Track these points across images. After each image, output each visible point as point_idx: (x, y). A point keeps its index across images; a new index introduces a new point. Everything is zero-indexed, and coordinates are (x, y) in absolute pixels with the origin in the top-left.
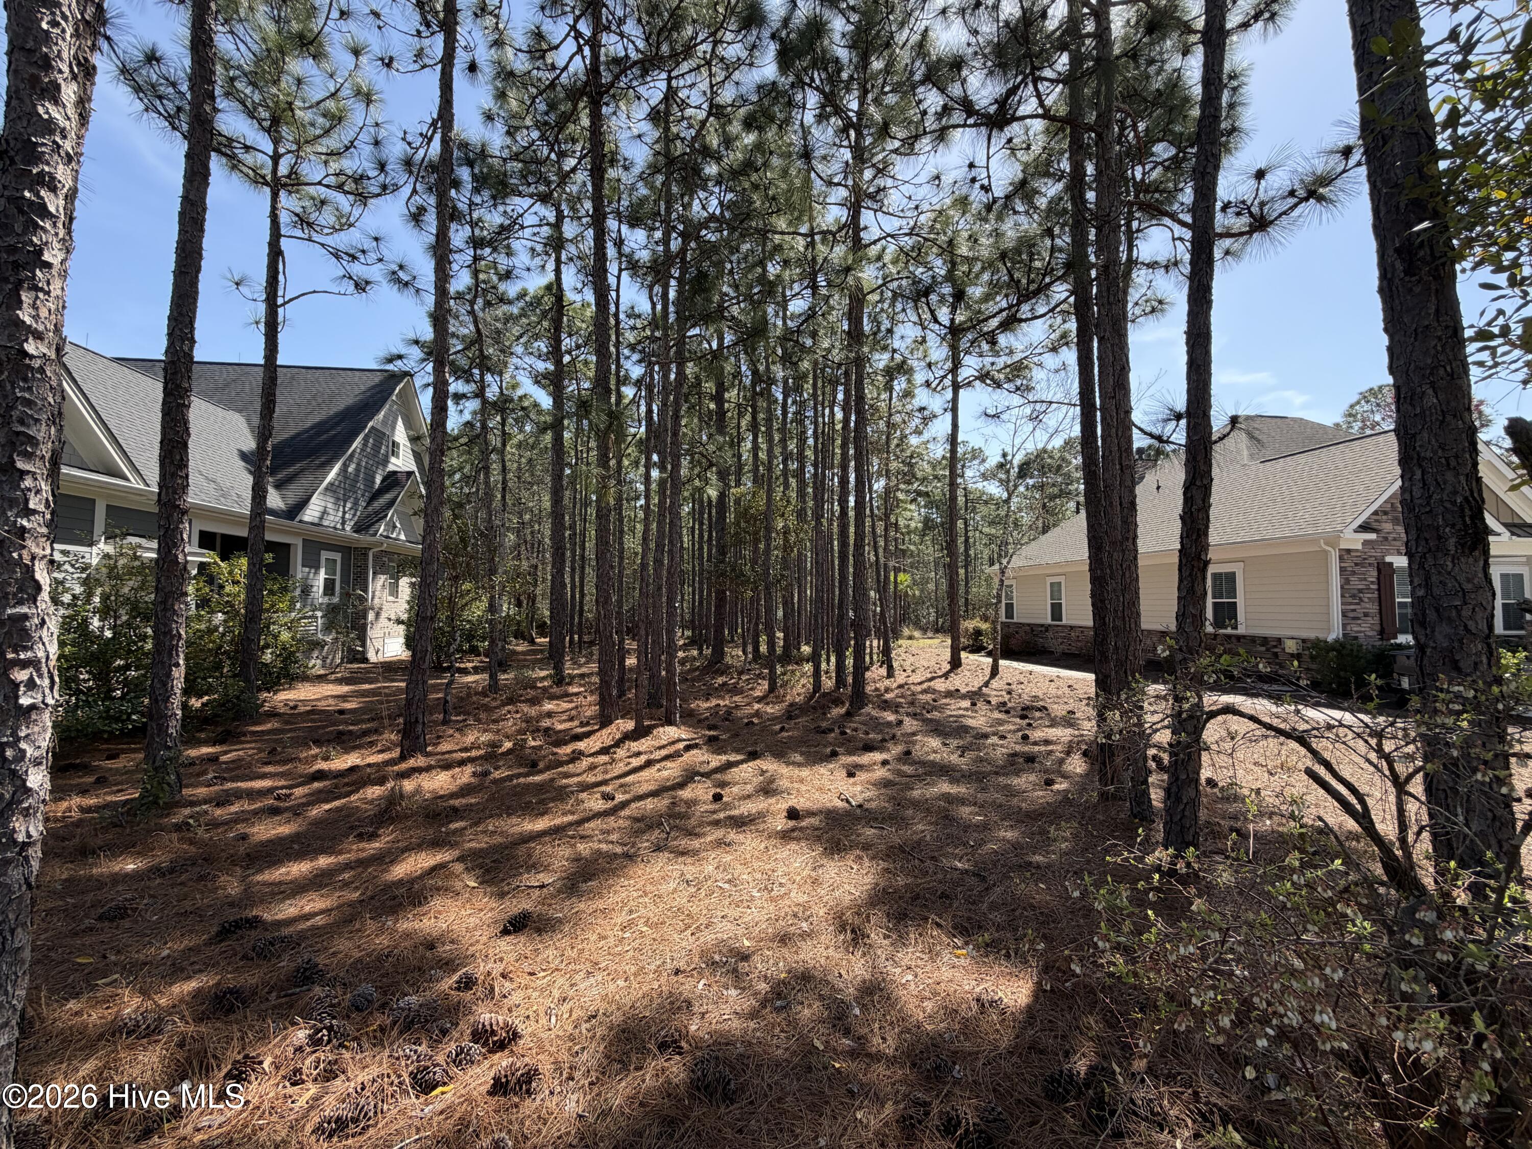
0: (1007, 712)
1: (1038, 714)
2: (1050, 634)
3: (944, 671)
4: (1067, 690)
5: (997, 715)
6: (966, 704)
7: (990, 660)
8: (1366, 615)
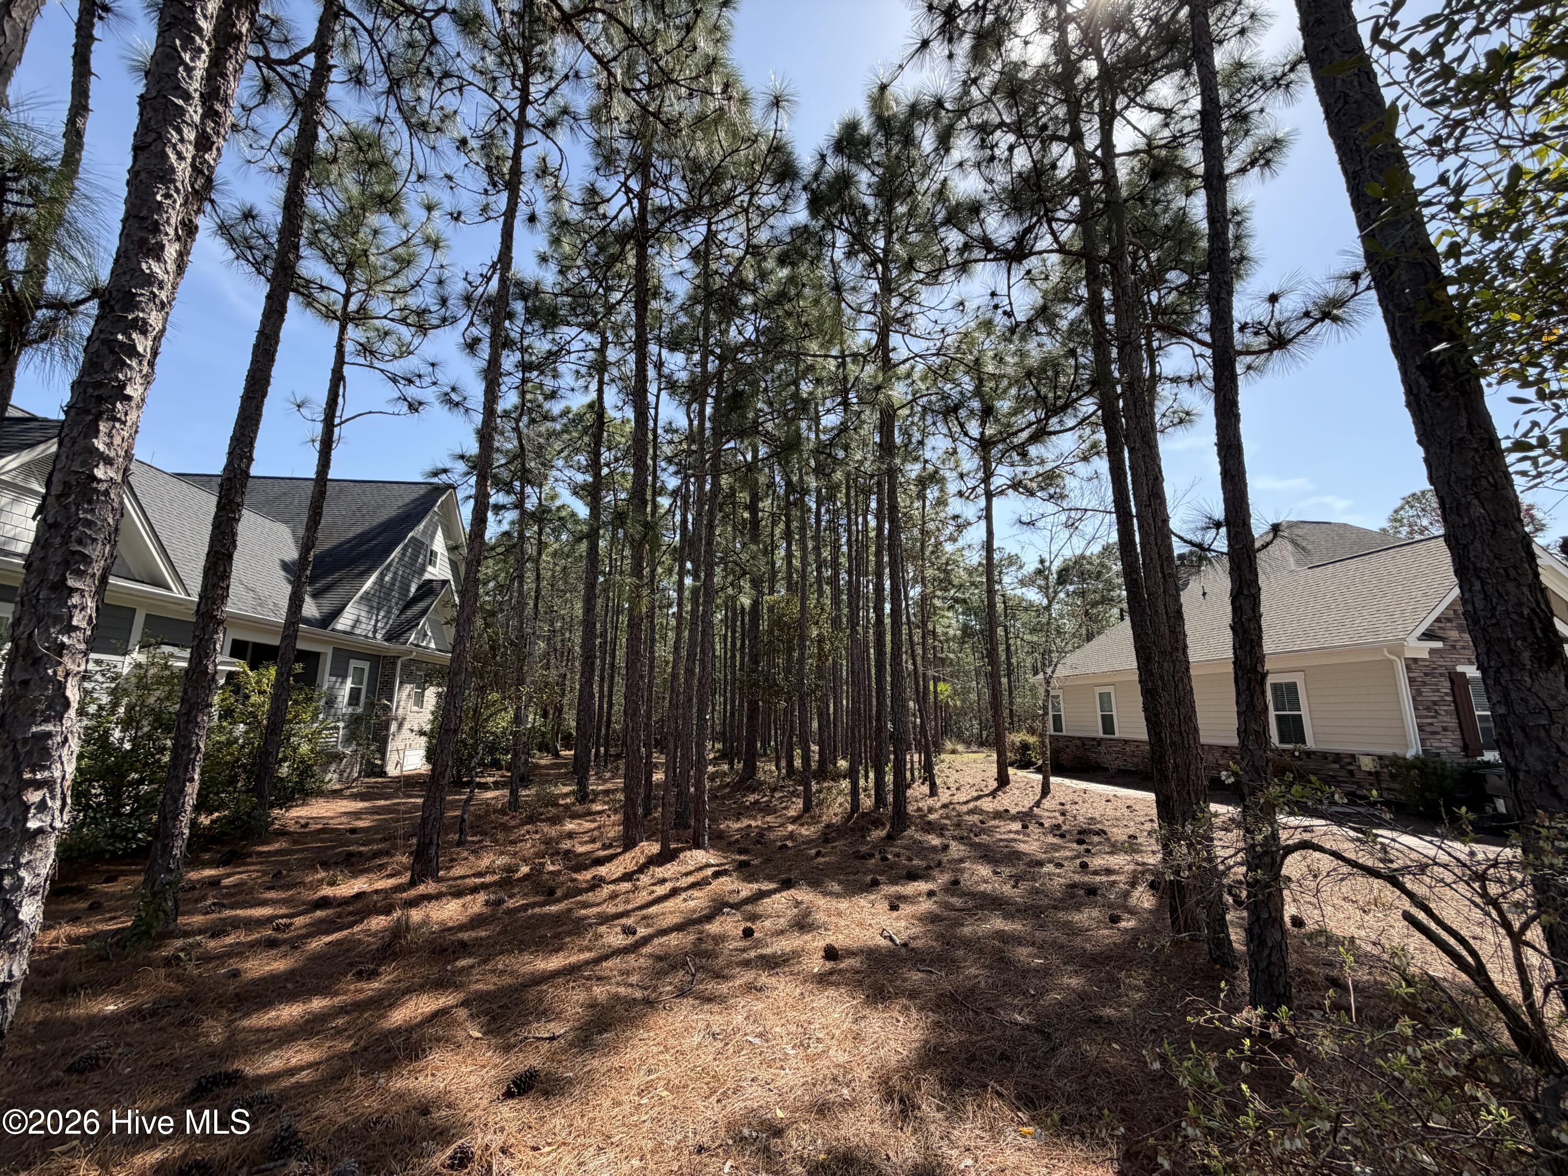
0: (1062, 836)
1: (1096, 839)
2: (1102, 749)
3: (991, 788)
4: (1126, 812)
5: (1051, 839)
6: (1017, 826)
7: (1040, 777)
8: (1445, 729)
